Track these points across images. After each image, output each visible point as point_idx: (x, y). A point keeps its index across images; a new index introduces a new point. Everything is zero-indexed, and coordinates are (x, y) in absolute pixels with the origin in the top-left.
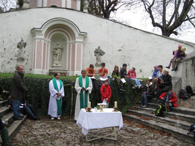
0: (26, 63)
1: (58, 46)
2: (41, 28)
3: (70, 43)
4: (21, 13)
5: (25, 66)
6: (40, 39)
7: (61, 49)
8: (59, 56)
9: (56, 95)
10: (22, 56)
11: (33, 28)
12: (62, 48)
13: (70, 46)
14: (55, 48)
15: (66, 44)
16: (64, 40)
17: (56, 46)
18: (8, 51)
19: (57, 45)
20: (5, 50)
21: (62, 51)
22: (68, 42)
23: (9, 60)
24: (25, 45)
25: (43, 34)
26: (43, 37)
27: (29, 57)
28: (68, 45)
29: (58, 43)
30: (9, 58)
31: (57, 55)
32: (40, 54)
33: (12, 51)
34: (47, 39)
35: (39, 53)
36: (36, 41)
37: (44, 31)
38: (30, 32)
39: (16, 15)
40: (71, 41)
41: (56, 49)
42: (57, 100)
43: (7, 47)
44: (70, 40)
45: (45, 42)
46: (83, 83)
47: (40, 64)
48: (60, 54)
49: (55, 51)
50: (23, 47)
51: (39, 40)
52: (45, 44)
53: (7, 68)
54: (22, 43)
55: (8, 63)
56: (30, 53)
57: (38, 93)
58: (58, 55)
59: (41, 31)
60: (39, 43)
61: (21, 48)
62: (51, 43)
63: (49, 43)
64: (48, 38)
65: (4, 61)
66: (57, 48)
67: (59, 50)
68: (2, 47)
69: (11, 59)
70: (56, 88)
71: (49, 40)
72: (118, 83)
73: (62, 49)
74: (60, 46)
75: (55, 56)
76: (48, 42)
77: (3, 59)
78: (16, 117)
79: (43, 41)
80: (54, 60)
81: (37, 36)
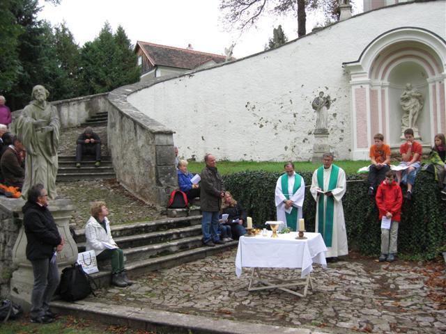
0: (340, 139)
1: (409, 92)
2: (358, 61)
3: (434, 82)
4: (320, 36)
5: (338, 146)
6: (361, 83)
7: (417, 97)
8: (414, 115)
9: (284, 205)
10: (323, 125)
11: (343, 64)
12: (418, 95)
13: (434, 87)
14: (402, 96)
15: (427, 85)
16: (424, 75)
17: (405, 91)
18: (302, 118)
19: (408, 90)
20: (295, 116)
21: (420, 101)
22: (430, 78)
23: (306, 135)
24: (328, 103)
25: (365, 73)
26: (367, 79)
27: (345, 125)
28: (430, 86)
29: (408, 85)
30: (304, 132)
31: (408, 112)
32: (364, 115)
33: (309, 117)
34: (379, 81)
35: (361, 115)
36: (354, 88)
37: (367, 65)
38: (342, 72)
39: (309, 44)
40: (437, 76)
41: (407, 100)
42: (286, 214)
43: (299, 110)
44: (433, 73)
45: (374, 88)
47: (366, 138)
48: (417, 109)
49: (403, 103)
50: (325, 108)
51: (359, 87)
52: (373, 93)
53: (304, 151)
54: (322, 100)
55: (304, 141)
56: (347, 116)
59: (360, 67)
60: (360, 94)
61: (320, 109)
62: (389, 87)
63: (387, 90)
64: (382, 78)
65: (295, 139)
66: (407, 96)
67: (413, 100)
68: (289, 111)
69: (310, 134)
70: (285, 191)
71: (386, 82)
72: (436, 176)
73: (421, 96)
74: (413, 92)
75: (405, 115)
76: (382, 87)
77: (293, 135)
79: (367, 87)
80: (403, 125)
81: (354, 77)
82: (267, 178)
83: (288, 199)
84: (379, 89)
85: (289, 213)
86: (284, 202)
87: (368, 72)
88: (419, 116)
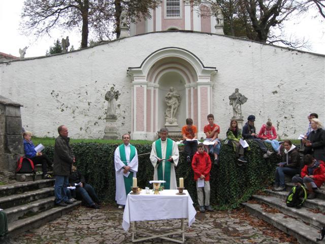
0: (122, 124)
1: (172, 93)
2: (140, 67)
3: (190, 87)
4: (112, 46)
5: (120, 129)
6: (141, 84)
7: (177, 97)
8: (174, 109)
9: (123, 170)
10: (112, 112)
11: (129, 68)
12: (178, 95)
13: (190, 91)
14: (166, 96)
15: (185, 89)
16: (182, 82)
17: (169, 92)
18: (95, 106)
19: (171, 91)
20: (89, 105)
21: (178, 100)
22: (187, 85)
23: (96, 120)
24: (117, 95)
25: (144, 76)
26: (145, 81)
27: (126, 114)
28: (187, 90)
29: (172, 88)
30: (96, 117)
31: (170, 107)
32: (142, 107)
33: (100, 106)
34: (152, 83)
35: (140, 107)
36: (135, 87)
37: (146, 71)
38: (126, 75)
39: (103, 51)
40: (192, 83)
41: (170, 98)
42: (124, 177)
43: (92, 100)
44: (190, 82)
45: (149, 88)
46: (162, 150)
47: (143, 123)
48: (176, 106)
49: (167, 101)
50: (114, 99)
51: (139, 86)
52: (148, 91)
53: (94, 131)
54: (113, 93)
55: (95, 124)
56: (128, 107)
57: (103, 168)
58: (173, 107)
59: (141, 72)
60: (140, 91)
61: (111, 100)
62: (159, 88)
63: (157, 90)
64: (155, 82)
65: (88, 122)
66: (170, 96)
67: (174, 99)
68: (85, 100)
69: (100, 118)
70: (123, 158)
71: (157, 84)
72: (235, 149)
73: (179, 97)
74: (174, 93)
75: (168, 109)
76: (154, 88)
77: (87, 119)
78: (58, 202)
79: (145, 87)
80: (166, 116)
81: (136, 79)
82: (101, 149)
83: (126, 165)
84: (152, 89)
85: (127, 176)
86: (123, 168)
87: (146, 76)
88: (177, 110)
